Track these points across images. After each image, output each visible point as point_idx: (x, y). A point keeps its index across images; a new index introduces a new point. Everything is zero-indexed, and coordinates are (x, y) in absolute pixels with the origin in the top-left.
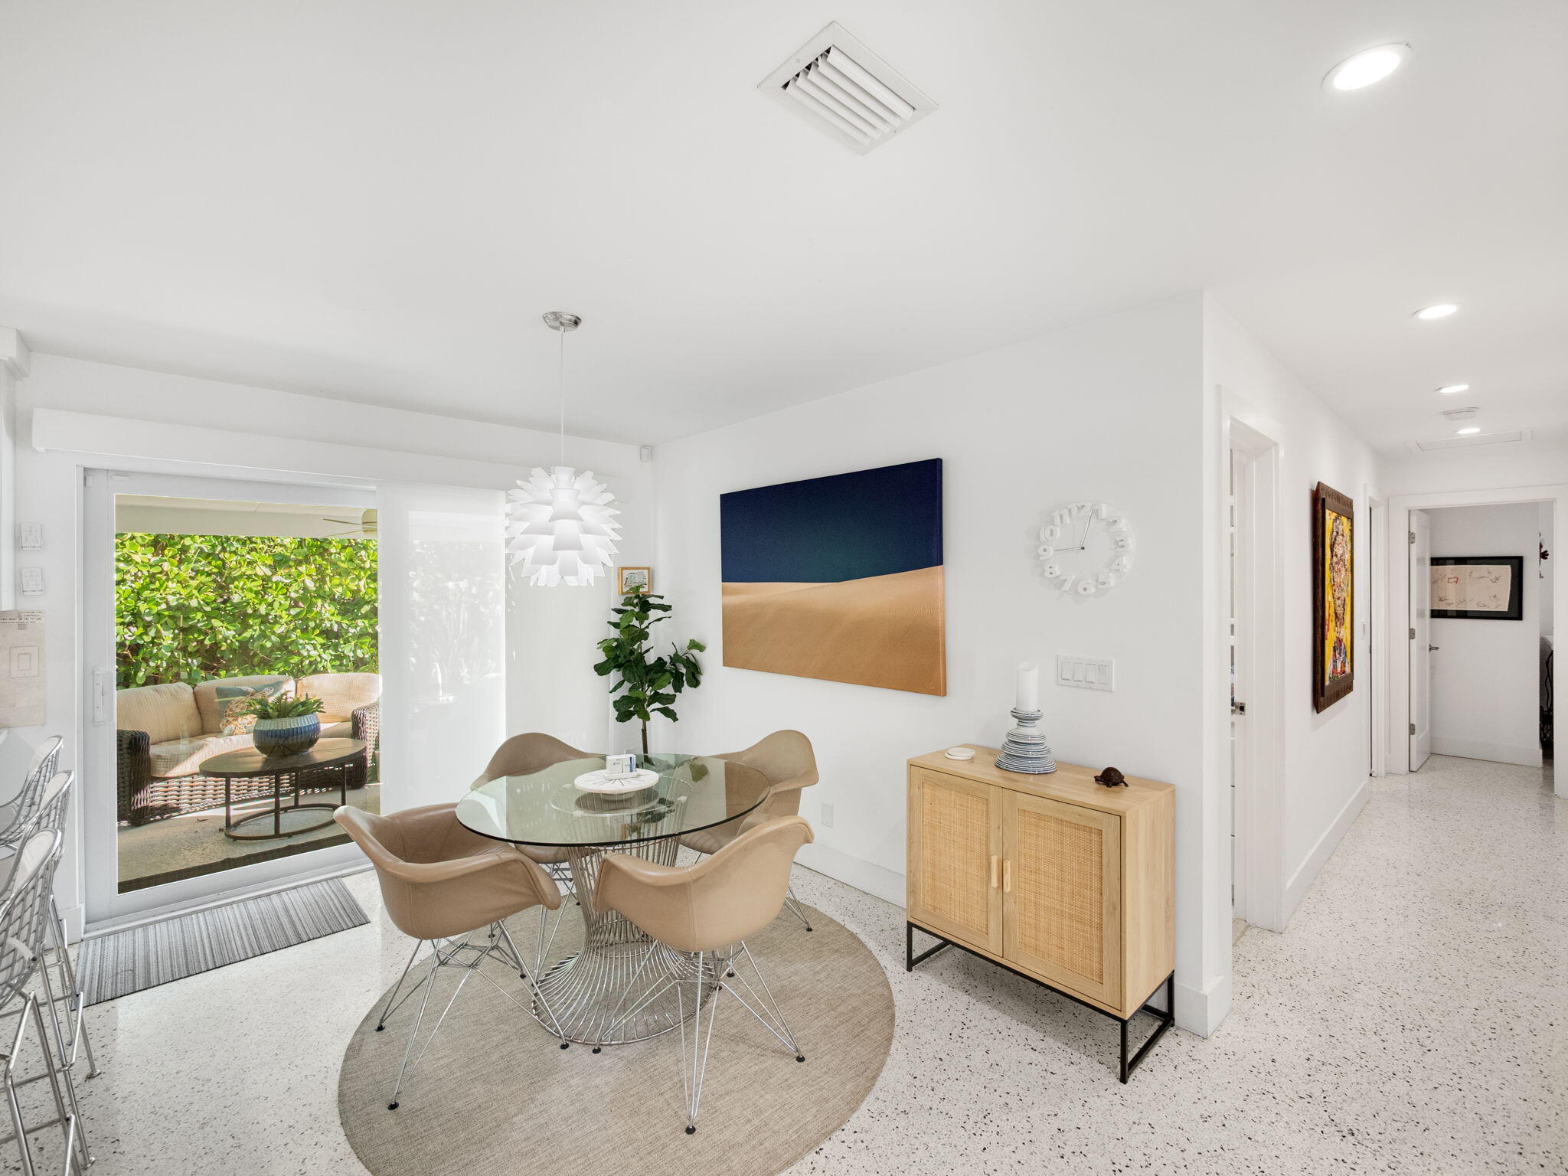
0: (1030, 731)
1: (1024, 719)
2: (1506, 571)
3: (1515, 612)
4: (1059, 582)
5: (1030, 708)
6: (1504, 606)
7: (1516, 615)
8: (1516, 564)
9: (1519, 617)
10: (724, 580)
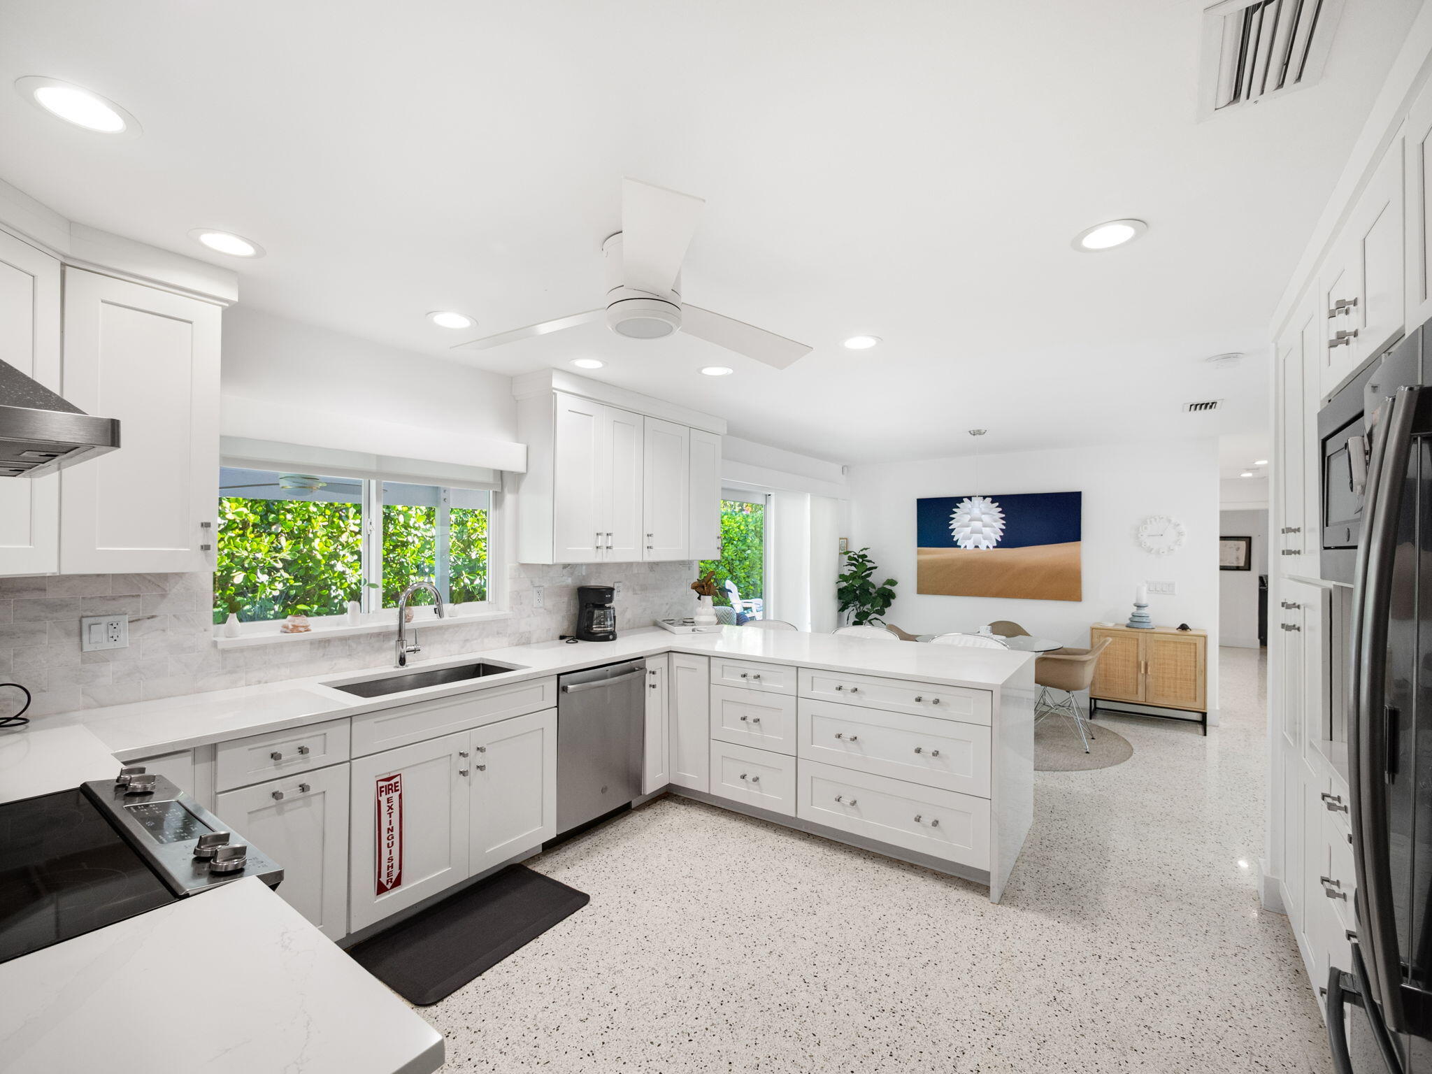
0: (1144, 612)
1: (1139, 607)
2: (1243, 544)
3: (1248, 567)
4: (1150, 550)
5: (1143, 602)
6: (1242, 564)
7: (1247, 568)
8: (1249, 540)
9: (1249, 569)
10: (919, 546)
